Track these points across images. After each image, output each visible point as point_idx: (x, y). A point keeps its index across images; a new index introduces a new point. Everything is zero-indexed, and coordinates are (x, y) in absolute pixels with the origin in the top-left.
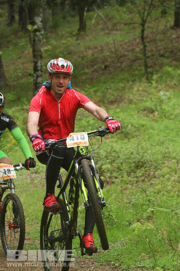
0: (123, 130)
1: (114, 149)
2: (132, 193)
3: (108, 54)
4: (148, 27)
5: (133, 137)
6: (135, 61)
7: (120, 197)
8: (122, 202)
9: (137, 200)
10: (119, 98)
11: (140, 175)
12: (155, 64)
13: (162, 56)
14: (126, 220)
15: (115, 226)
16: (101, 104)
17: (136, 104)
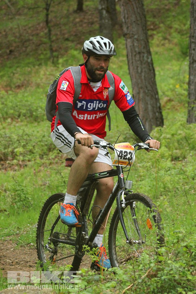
1: (26, 133)
2: (46, 175)
4: (51, 12)
5: (43, 121)
6: (39, 45)
7: (35, 180)
8: (36, 185)
9: (52, 182)
10: (26, 82)
11: (53, 157)
12: (60, 48)
13: (67, 39)
14: (43, 202)
15: (32, 208)
16: (8, 88)
17: (43, 88)
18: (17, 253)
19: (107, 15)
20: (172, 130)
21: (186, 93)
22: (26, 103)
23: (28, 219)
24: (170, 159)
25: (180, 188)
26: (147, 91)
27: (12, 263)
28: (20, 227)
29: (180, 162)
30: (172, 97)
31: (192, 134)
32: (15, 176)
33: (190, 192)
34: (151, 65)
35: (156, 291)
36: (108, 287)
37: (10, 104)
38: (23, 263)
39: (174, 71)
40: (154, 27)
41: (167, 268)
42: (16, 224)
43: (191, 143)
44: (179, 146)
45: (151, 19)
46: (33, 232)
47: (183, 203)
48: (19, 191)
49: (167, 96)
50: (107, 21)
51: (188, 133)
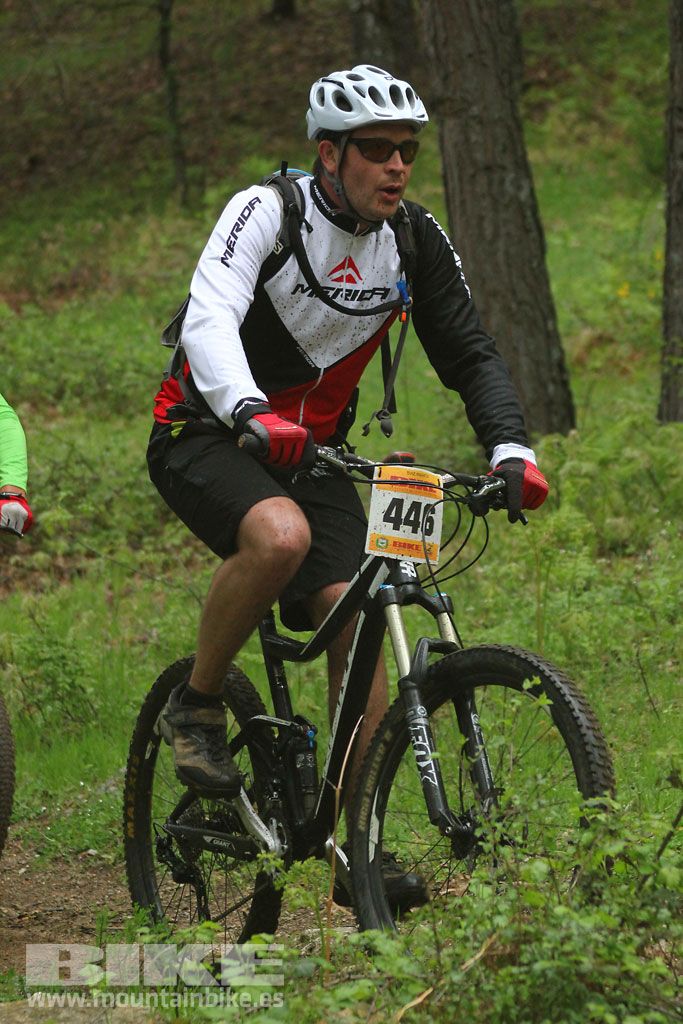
0: (109, 387)
1: (81, 456)
2: (152, 606)
3: (42, 115)
4: (181, 18)
6: (136, 140)
7: (109, 623)
8: (115, 641)
9: (171, 630)
10: (85, 272)
11: (177, 541)
12: (212, 150)
13: (237, 119)
14: (135, 702)
15: (94, 723)
16: (24, 296)
17: (148, 293)
18: (39, 885)
19: (378, 30)
20: (599, 447)
21: (656, 311)
22: (85, 347)
23: (82, 764)
24: (588, 549)
25: (624, 652)
26: (514, 306)
27: (20, 917)
28: (50, 793)
29: (626, 561)
30: (611, 330)
31: (672, 459)
32: (37, 611)
33: (660, 666)
34: (529, 213)
35: (514, 1012)
36: (346, 1000)
37: (28, 352)
38: (59, 918)
39: (618, 233)
40: (550, 73)
41: (551, 933)
42: (39, 782)
43: (668, 492)
44: (627, 504)
45: (540, 47)
46: (98, 808)
47: (632, 705)
48: (51, 664)
49: (592, 324)
51: (659, 457)
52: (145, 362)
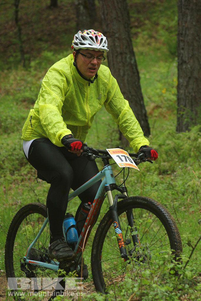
0: (2, 124)
2: (18, 193)
4: (22, 8)
5: (13, 132)
6: (8, 46)
7: (5, 199)
8: (7, 204)
9: (25, 200)
11: (25, 172)
12: (32, 49)
13: (40, 40)
17: (13, 95)
19: (84, 11)
20: (159, 140)
21: (175, 98)
24: (156, 173)
25: (168, 205)
26: (130, 97)
29: (168, 176)
30: (160, 104)
31: (181, 144)
33: (180, 209)
34: (134, 68)
39: (161, 73)
40: (139, 23)
41: (152, 293)
43: (181, 154)
44: (167, 158)
45: (135, 15)
49: (154, 102)
50: (84, 18)
51: (177, 143)
52: (13, 116)
